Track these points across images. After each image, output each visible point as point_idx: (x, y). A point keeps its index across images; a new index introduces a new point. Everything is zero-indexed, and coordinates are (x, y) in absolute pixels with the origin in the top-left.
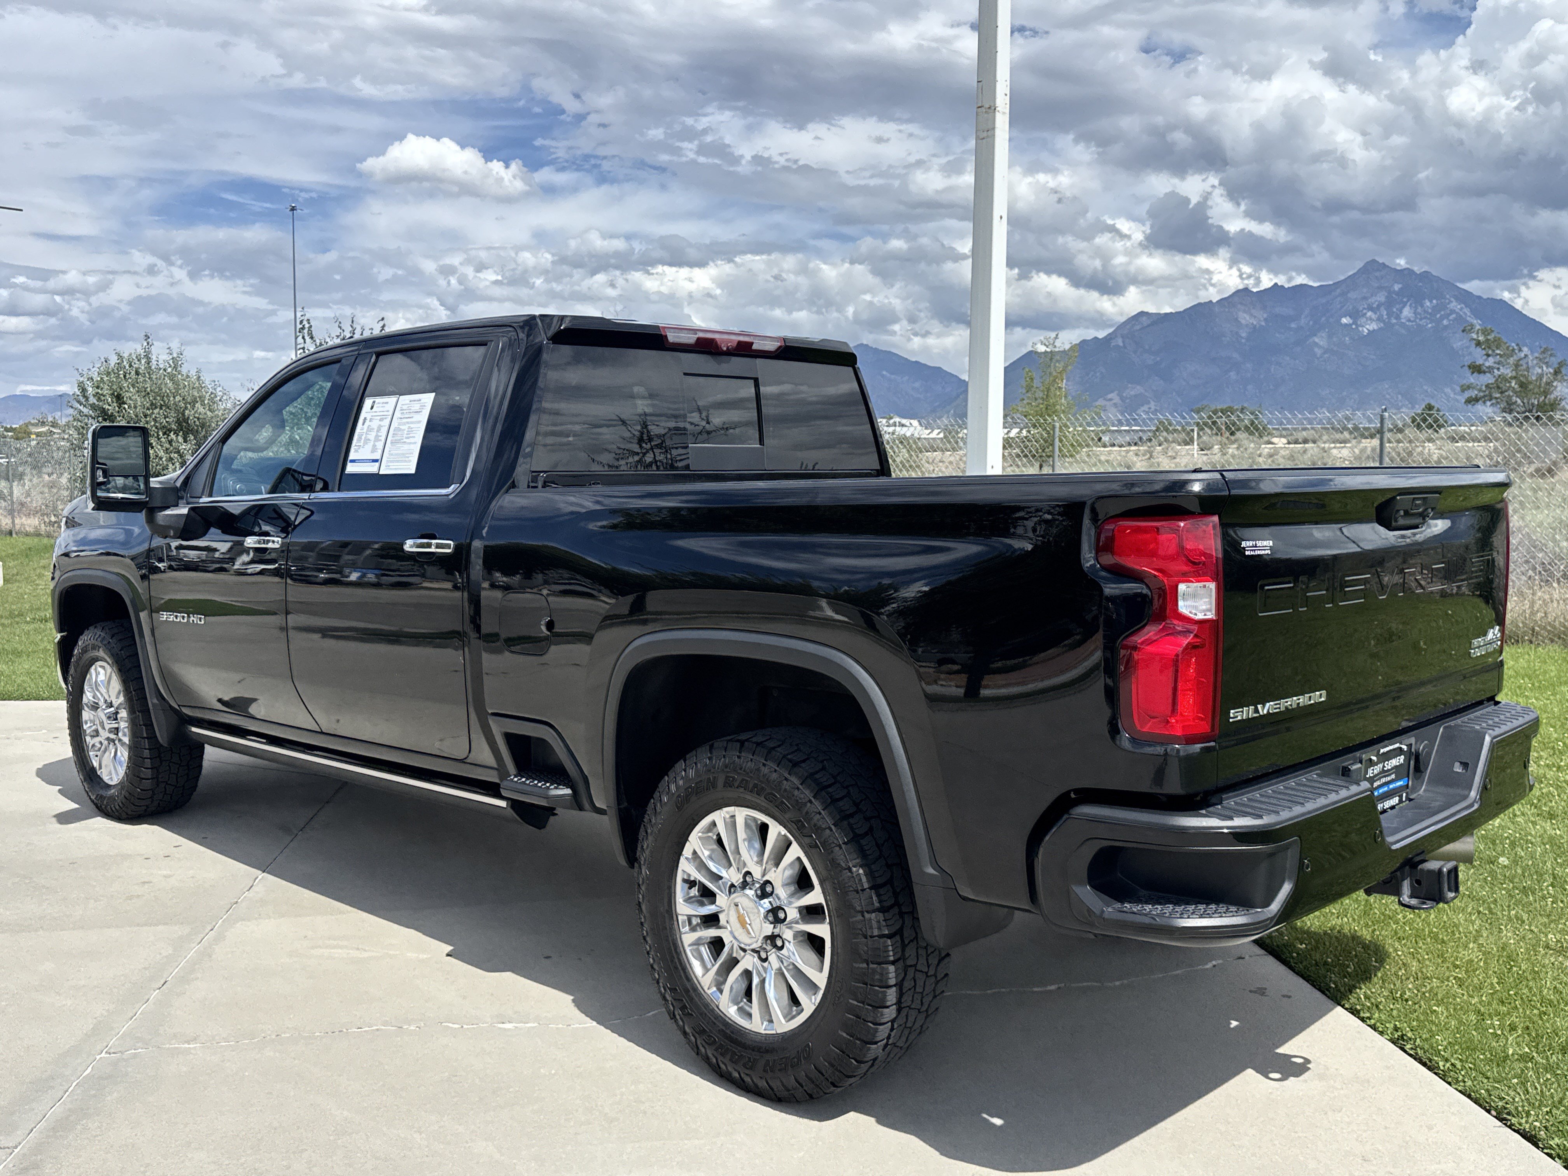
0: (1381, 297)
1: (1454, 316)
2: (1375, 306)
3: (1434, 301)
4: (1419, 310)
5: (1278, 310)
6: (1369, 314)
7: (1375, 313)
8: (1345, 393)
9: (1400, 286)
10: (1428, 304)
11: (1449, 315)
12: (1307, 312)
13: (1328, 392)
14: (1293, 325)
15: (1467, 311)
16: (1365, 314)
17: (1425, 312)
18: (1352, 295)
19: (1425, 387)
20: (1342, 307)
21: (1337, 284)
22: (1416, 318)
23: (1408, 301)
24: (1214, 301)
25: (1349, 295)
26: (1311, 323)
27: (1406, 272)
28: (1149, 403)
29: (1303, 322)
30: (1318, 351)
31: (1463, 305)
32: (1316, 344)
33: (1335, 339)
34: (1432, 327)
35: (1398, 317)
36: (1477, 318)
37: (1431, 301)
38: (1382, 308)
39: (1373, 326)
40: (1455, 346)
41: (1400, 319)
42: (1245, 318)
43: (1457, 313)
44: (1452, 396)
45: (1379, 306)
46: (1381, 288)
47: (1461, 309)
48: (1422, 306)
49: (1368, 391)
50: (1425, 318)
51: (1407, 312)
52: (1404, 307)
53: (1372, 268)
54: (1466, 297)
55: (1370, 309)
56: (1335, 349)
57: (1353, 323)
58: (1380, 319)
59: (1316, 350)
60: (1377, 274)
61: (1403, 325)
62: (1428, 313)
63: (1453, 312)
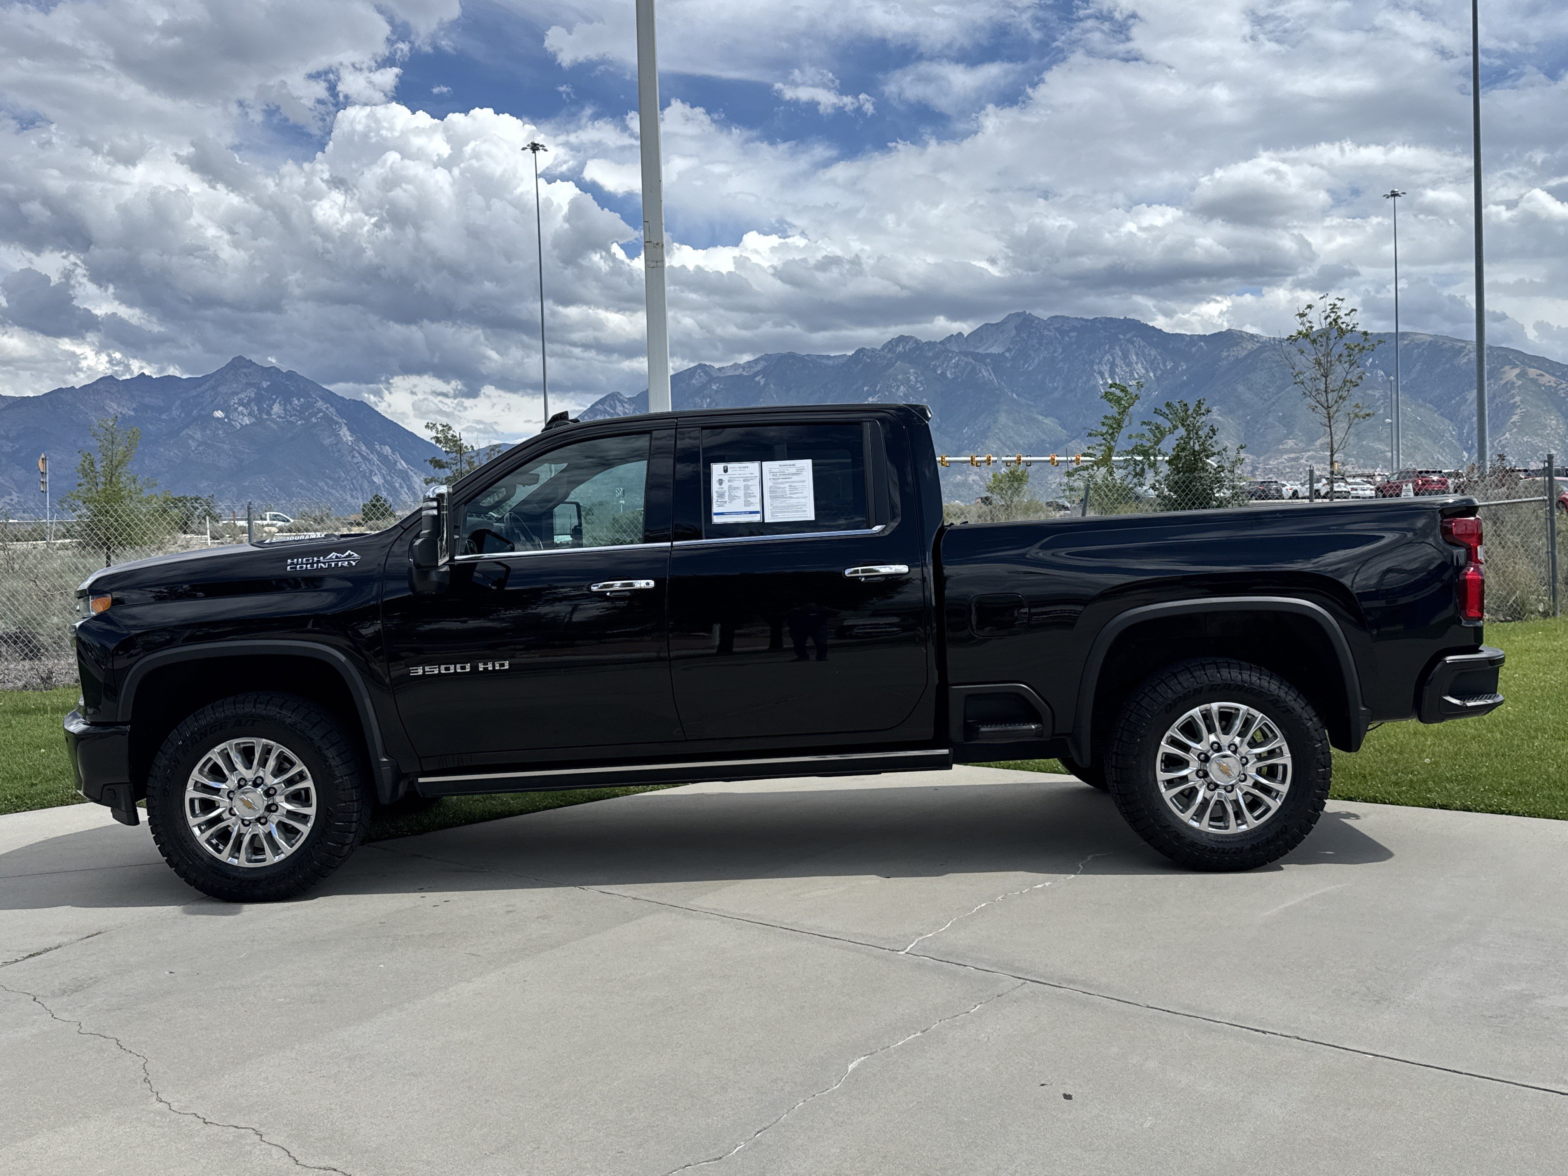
0: (251, 393)
1: (321, 414)
2: (245, 401)
3: (302, 400)
4: (288, 407)
5: (147, 400)
6: (240, 408)
7: (247, 409)
8: (223, 486)
9: (268, 383)
10: (296, 402)
11: (317, 413)
12: (178, 403)
13: (206, 484)
14: (164, 417)
15: (332, 410)
16: (237, 408)
17: (294, 409)
18: (222, 389)
19: (301, 481)
20: (212, 401)
21: (206, 378)
22: (286, 414)
23: (277, 398)
24: (77, 387)
25: (219, 389)
26: (183, 415)
27: (272, 370)
28: (11, 494)
29: (175, 413)
30: (193, 444)
31: (328, 405)
32: (191, 437)
33: (208, 432)
34: (302, 424)
35: (269, 413)
36: (342, 418)
37: (299, 400)
38: (252, 404)
39: (247, 421)
40: (325, 443)
41: (271, 415)
42: (113, 407)
43: (324, 412)
44: (326, 489)
45: (249, 403)
46: (249, 385)
47: (327, 408)
48: (291, 404)
49: (247, 484)
50: (295, 415)
51: (276, 408)
52: (273, 404)
53: (239, 364)
54: (330, 397)
55: (241, 403)
56: (209, 442)
57: (226, 417)
58: (250, 414)
59: (190, 442)
60: (245, 370)
61: (273, 421)
62: (297, 410)
63: (320, 410)
